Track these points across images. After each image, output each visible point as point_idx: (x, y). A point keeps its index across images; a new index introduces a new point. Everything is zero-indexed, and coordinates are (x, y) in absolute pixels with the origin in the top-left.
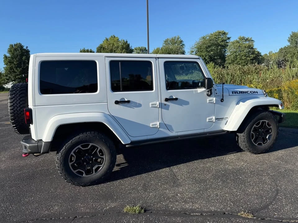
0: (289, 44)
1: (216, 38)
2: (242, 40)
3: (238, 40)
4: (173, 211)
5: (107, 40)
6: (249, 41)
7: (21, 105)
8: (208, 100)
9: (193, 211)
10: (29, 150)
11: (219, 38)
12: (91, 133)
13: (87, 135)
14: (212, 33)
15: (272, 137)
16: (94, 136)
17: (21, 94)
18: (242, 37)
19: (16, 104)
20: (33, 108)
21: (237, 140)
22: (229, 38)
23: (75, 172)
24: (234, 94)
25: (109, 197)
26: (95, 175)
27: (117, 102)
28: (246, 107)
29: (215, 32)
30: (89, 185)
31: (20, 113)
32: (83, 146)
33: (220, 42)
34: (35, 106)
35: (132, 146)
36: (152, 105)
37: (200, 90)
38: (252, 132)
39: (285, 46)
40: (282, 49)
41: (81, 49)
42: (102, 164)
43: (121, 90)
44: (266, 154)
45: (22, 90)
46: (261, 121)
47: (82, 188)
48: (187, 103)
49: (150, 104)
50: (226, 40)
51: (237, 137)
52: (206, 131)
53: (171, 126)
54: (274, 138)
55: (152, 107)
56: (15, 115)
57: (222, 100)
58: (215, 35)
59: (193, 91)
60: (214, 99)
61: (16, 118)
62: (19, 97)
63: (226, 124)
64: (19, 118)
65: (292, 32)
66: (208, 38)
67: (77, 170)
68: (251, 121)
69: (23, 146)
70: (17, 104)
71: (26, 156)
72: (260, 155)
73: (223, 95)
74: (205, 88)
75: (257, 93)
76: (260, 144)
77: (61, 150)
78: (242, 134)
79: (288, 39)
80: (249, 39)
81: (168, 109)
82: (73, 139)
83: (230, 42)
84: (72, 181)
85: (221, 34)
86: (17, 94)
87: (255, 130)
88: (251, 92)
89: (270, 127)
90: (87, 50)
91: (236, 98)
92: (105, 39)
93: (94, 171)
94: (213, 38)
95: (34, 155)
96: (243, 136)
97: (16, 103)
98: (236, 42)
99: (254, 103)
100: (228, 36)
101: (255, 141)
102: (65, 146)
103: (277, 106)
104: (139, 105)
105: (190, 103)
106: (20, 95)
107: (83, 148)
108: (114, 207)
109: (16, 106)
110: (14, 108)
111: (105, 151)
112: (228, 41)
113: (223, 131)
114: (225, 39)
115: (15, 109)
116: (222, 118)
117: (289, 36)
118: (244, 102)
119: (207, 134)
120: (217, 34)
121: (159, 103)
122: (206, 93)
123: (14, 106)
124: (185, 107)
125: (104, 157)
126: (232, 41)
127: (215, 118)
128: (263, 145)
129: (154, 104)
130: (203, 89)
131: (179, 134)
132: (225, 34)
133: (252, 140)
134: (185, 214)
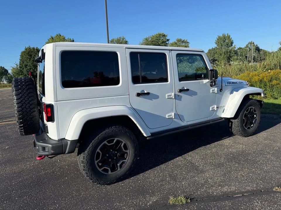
0: (216, 46)
1: (157, 40)
2: (179, 41)
3: (176, 41)
4: (216, 196)
5: (53, 38)
6: (185, 43)
7: (30, 101)
8: (211, 90)
9: (234, 193)
10: (52, 151)
11: (159, 39)
12: (116, 127)
13: (112, 130)
14: (154, 35)
15: (257, 121)
16: (119, 131)
17: (29, 89)
18: (179, 39)
19: (24, 101)
20: (55, 103)
21: (230, 126)
22: (168, 40)
23: (100, 170)
24: (229, 85)
25: (142, 191)
26: (120, 171)
27: (139, 95)
28: (240, 95)
29: (156, 34)
30: (114, 183)
31: (30, 111)
32: (109, 142)
33: (161, 44)
34: (57, 101)
35: (153, 137)
36: (168, 96)
37: (206, 81)
38: (243, 118)
39: (213, 48)
40: (210, 50)
41: (26, 47)
42: (126, 159)
43: (141, 82)
44: (254, 136)
45: (28, 85)
46: (250, 108)
47: (109, 187)
48: (195, 93)
49: (167, 95)
50: (166, 42)
51: (230, 123)
52: (209, 119)
53: (183, 116)
54: (259, 122)
55: (168, 98)
56: (23, 113)
57: (221, 90)
58: (157, 37)
59: (200, 82)
60: (216, 89)
61: (24, 117)
62: (27, 93)
63: (223, 112)
64: (28, 116)
65: (218, 36)
66: (150, 39)
67: (103, 168)
68: (243, 108)
69: (40, 148)
70: (26, 101)
71: (42, 159)
72: (250, 137)
73: (222, 85)
74: (209, 79)
75: (243, 83)
76: (249, 128)
77: (87, 148)
78: (236, 120)
79: (215, 41)
80: (185, 41)
81: (181, 100)
82: (100, 135)
83: (170, 43)
84: (98, 180)
85: (161, 36)
86: (24, 90)
87: (246, 116)
88: (239, 82)
89: (256, 113)
90: (32, 48)
91: (230, 88)
92: (50, 37)
93: (119, 167)
94: (155, 39)
95: (49, 157)
96: (238, 122)
97: (24, 99)
98: (174, 43)
99: (245, 92)
100: (167, 38)
101: (246, 125)
102: (91, 143)
103: (259, 94)
104: (157, 97)
105: (198, 94)
106: (27, 90)
107: (109, 144)
108: (157, 201)
109: (25, 103)
110: (22, 105)
111: (129, 145)
112: (167, 43)
113: (221, 118)
114: (165, 40)
115: (23, 107)
116: (221, 107)
117: (216, 39)
118: (237, 91)
119: (210, 122)
120: (158, 36)
121: (174, 94)
122: (209, 84)
123: (22, 103)
124: (194, 97)
125: (128, 151)
126: (171, 43)
127: (217, 106)
128: (251, 128)
129: (170, 96)
130: (207, 81)
131: (189, 123)
132: (165, 36)
133: (244, 125)
134: (227, 196)
